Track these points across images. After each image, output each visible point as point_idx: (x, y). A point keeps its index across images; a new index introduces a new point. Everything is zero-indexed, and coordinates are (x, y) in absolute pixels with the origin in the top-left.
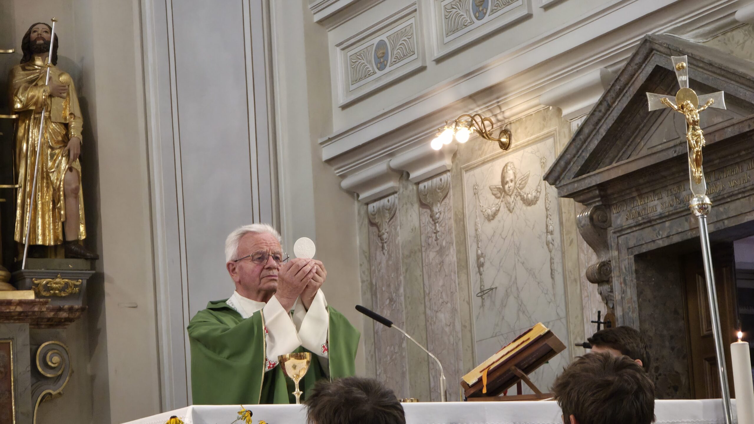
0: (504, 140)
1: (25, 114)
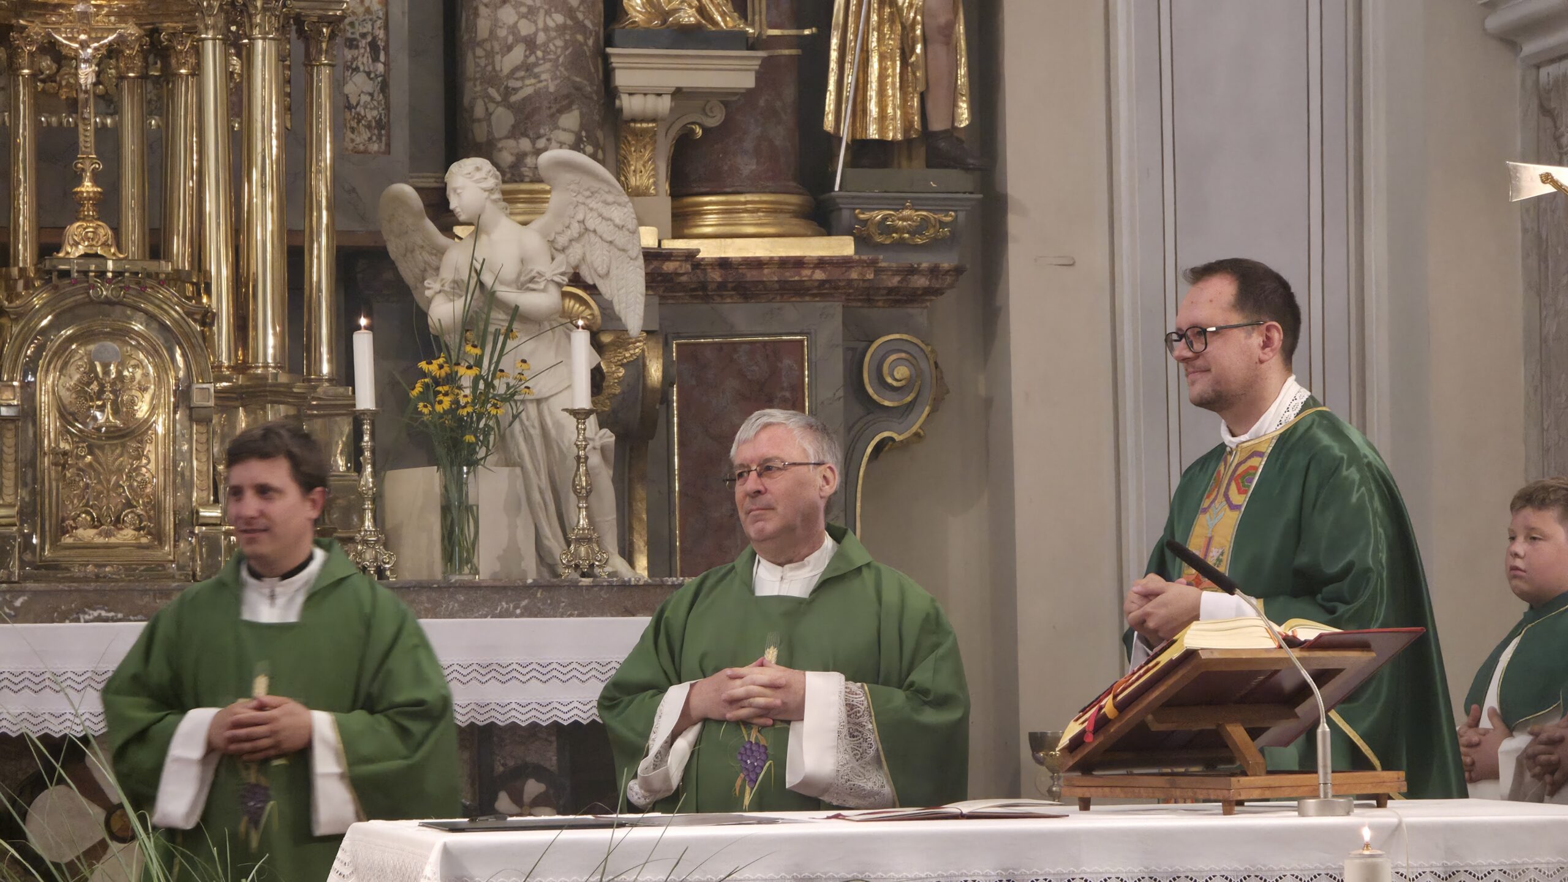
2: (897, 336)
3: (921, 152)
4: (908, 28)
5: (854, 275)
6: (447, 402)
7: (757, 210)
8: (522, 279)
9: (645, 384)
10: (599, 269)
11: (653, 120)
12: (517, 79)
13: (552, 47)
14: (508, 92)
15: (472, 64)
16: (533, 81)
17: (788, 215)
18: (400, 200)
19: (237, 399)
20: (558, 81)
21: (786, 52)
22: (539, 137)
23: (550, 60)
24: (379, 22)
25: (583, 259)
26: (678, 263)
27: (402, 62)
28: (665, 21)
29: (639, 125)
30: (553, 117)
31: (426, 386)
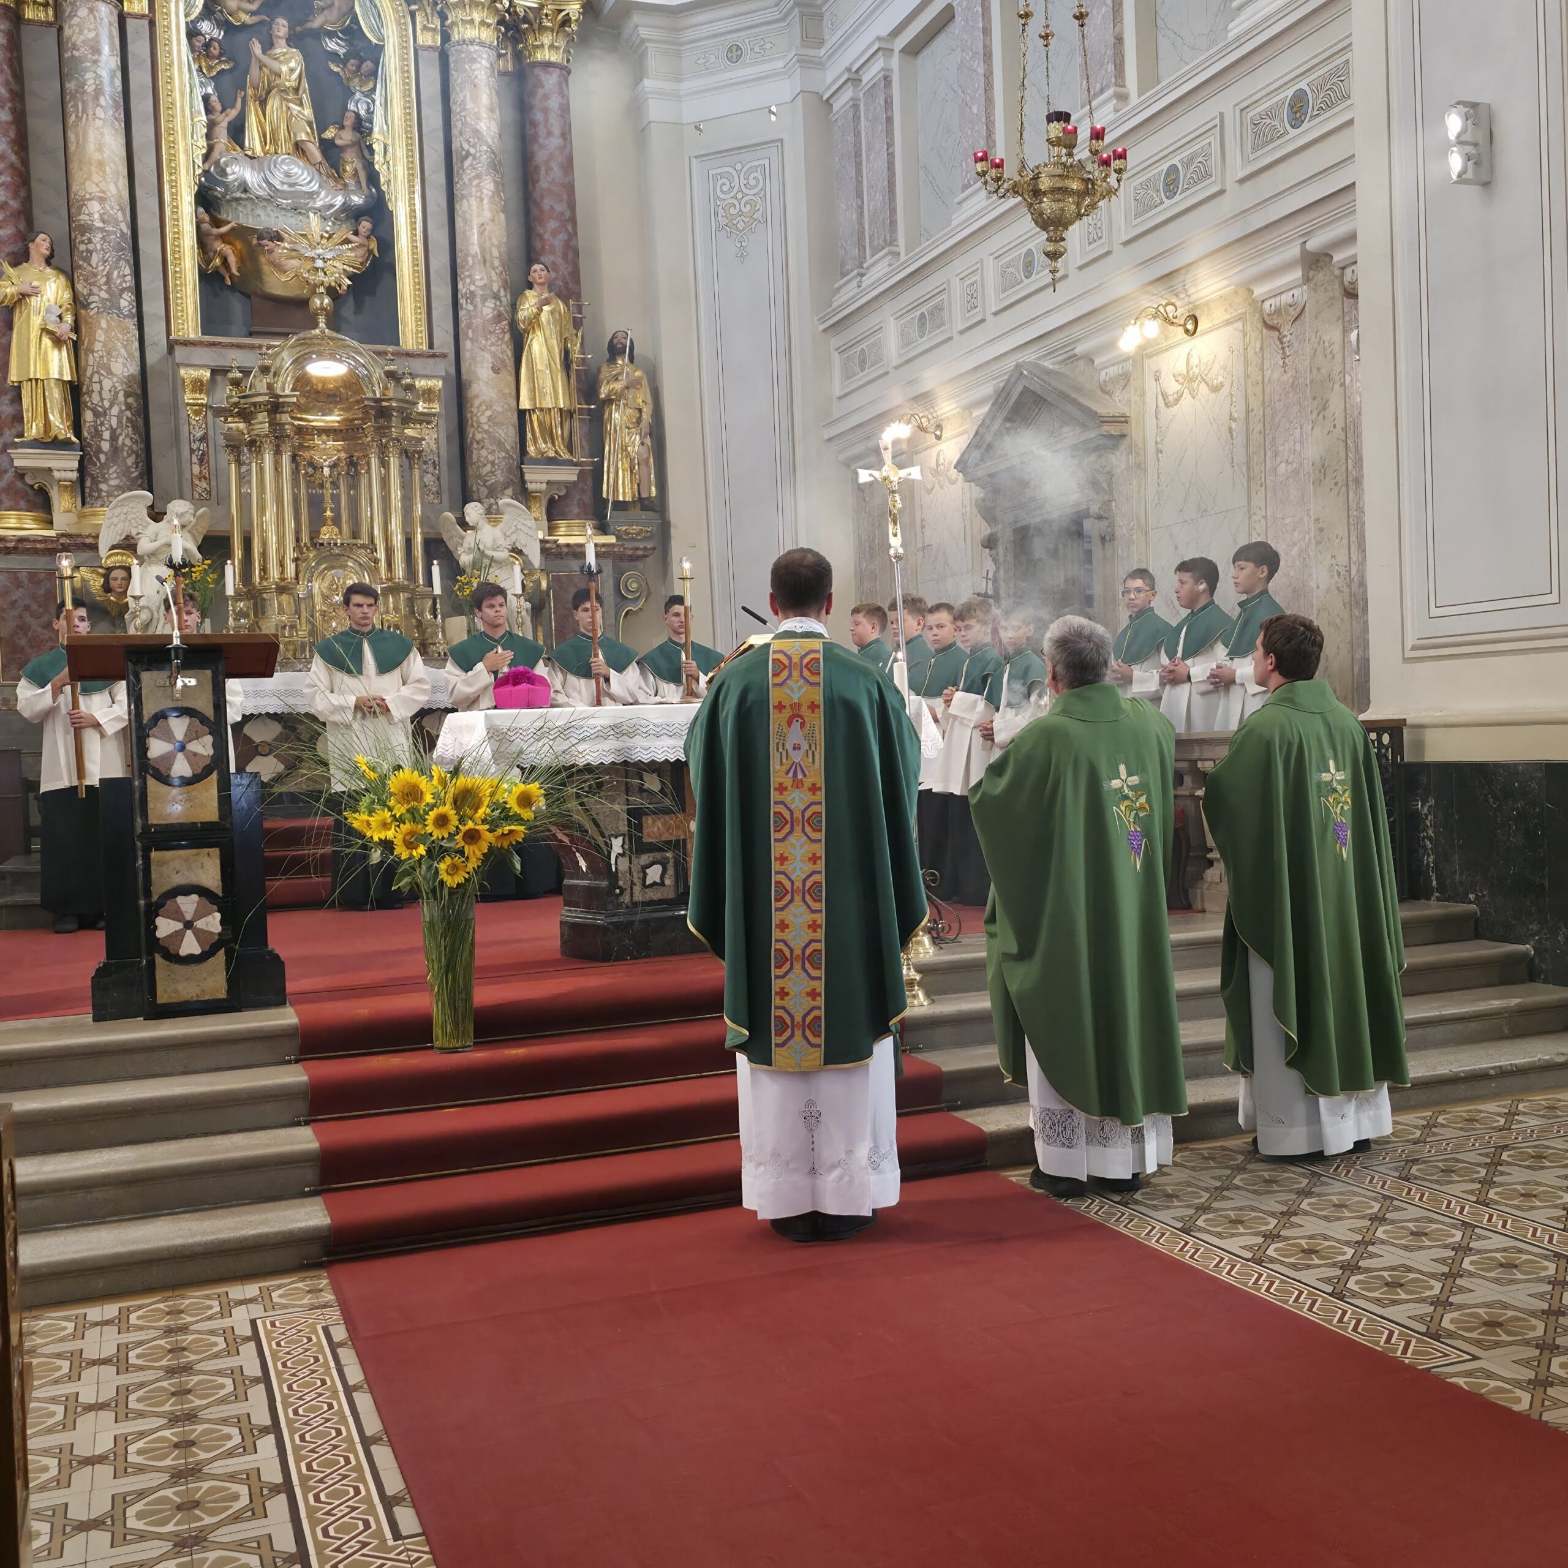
0: (938, 433)
1: (609, 401)
2: (632, 573)
3: (638, 506)
4: (632, 460)
5: (614, 550)
7: (580, 526)
9: (541, 588)
10: (523, 544)
11: (540, 492)
12: (488, 477)
13: (501, 465)
14: (485, 481)
15: (471, 471)
16: (494, 477)
17: (591, 528)
18: (447, 518)
19: (389, 591)
21: (588, 468)
22: (497, 497)
23: (500, 470)
24: (436, 455)
25: (517, 540)
26: (552, 545)
27: (445, 469)
28: (542, 456)
29: (535, 494)
30: (502, 491)
31: (460, 586)
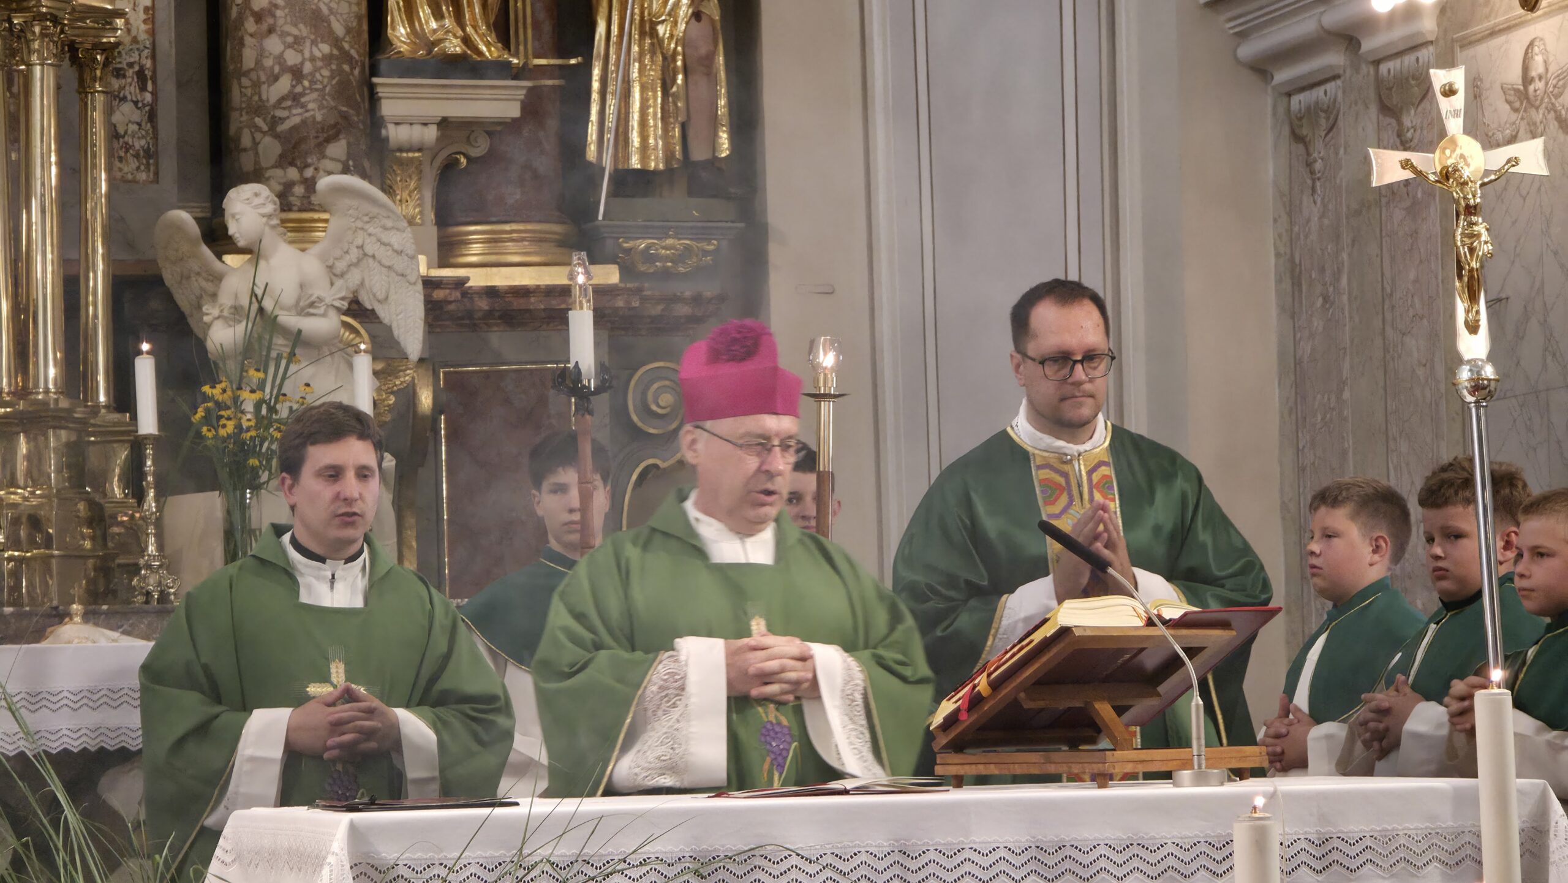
2: (661, 364)
3: (683, 182)
4: (670, 59)
5: (620, 303)
6: (230, 426)
7: (523, 240)
8: (302, 304)
9: (415, 412)
10: (379, 293)
11: (420, 150)
12: (284, 109)
13: (318, 76)
14: (275, 122)
15: (238, 94)
16: (299, 110)
17: (552, 244)
19: (17, 425)
20: (325, 111)
21: (550, 82)
22: (307, 166)
23: (316, 90)
24: (146, 52)
25: (362, 284)
26: (448, 291)
27: (168, 89)
28: (430, 52)
29: (405, 155)
30: (321, 146)
31: (208, 411)
